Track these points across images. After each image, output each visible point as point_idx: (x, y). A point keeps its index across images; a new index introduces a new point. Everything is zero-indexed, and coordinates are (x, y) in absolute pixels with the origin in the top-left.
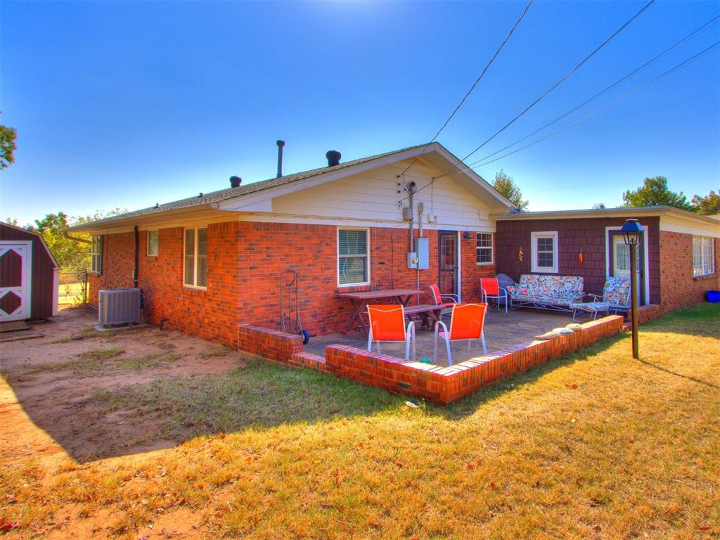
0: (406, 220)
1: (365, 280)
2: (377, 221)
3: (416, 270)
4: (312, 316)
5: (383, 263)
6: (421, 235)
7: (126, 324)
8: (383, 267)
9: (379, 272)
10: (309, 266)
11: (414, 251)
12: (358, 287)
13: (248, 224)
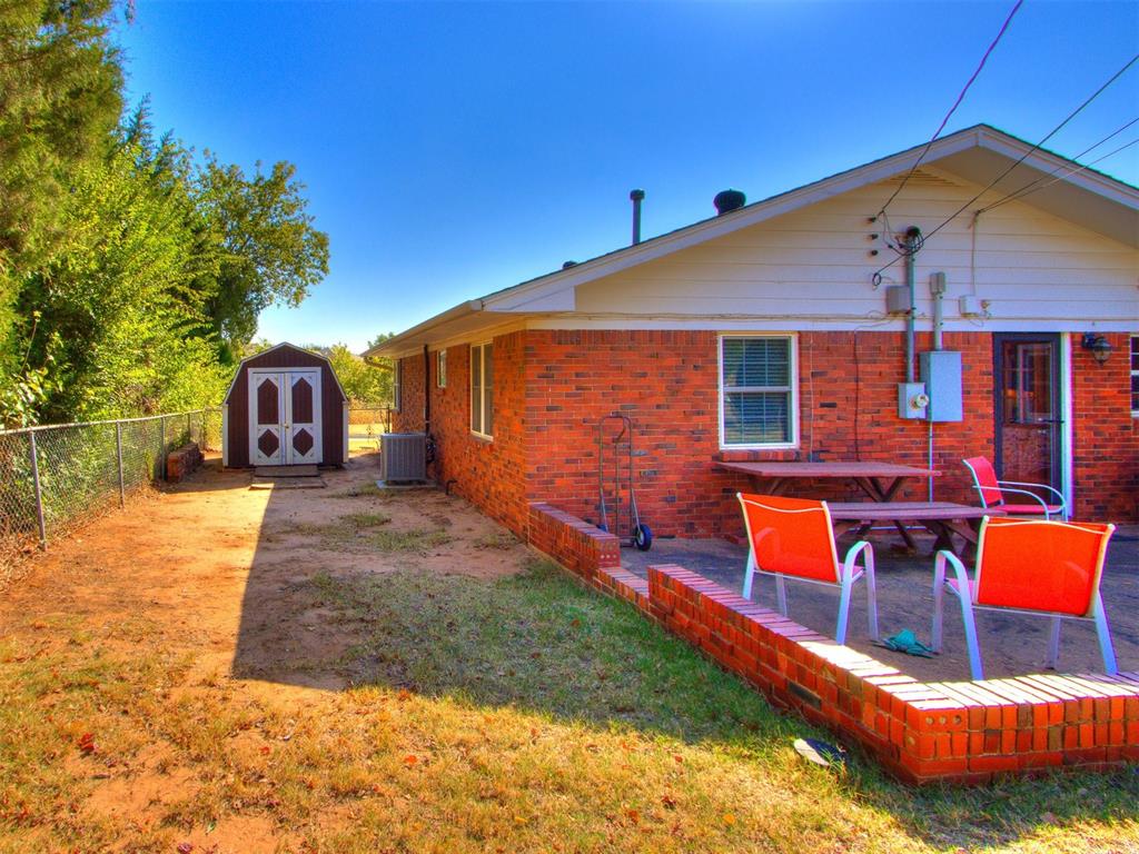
0: (892, 313)
1: (786, 438)
2: (815, 318)
3: (925, 422)
4: (666, 500)
5: (833, 405)
6: (939, 343)
7: (410, 483)
8: (832, 414)
9: (821, 423)
10: (658, 407)
11: (918, 379)
12: (767, 452)
13: (543, 333)
